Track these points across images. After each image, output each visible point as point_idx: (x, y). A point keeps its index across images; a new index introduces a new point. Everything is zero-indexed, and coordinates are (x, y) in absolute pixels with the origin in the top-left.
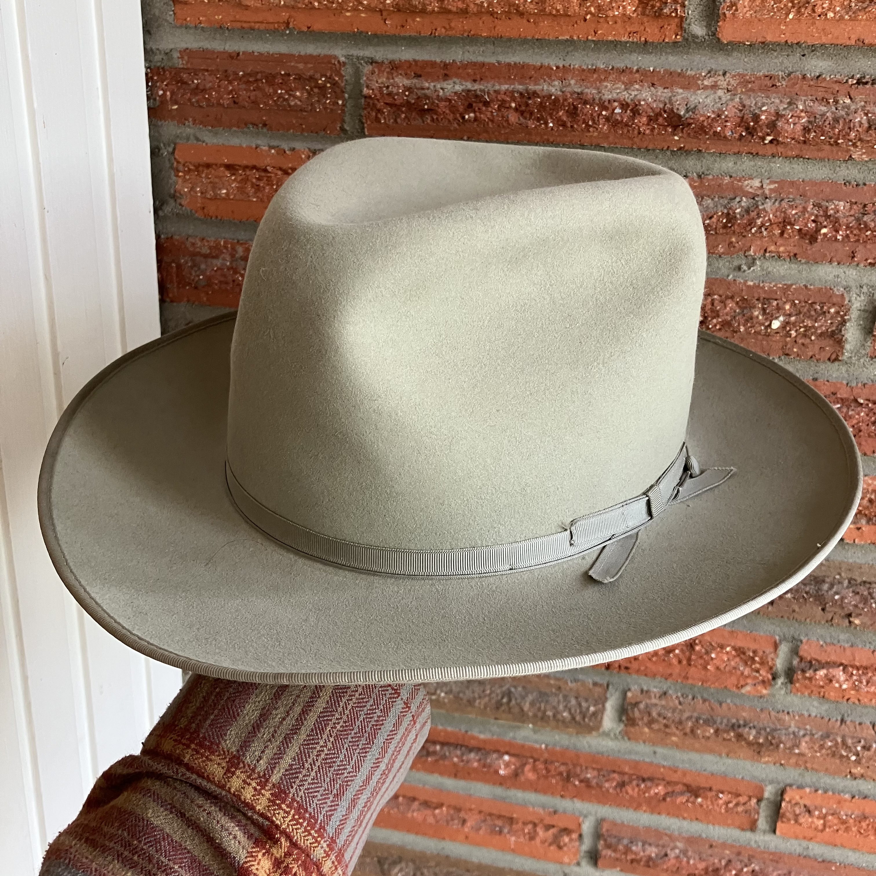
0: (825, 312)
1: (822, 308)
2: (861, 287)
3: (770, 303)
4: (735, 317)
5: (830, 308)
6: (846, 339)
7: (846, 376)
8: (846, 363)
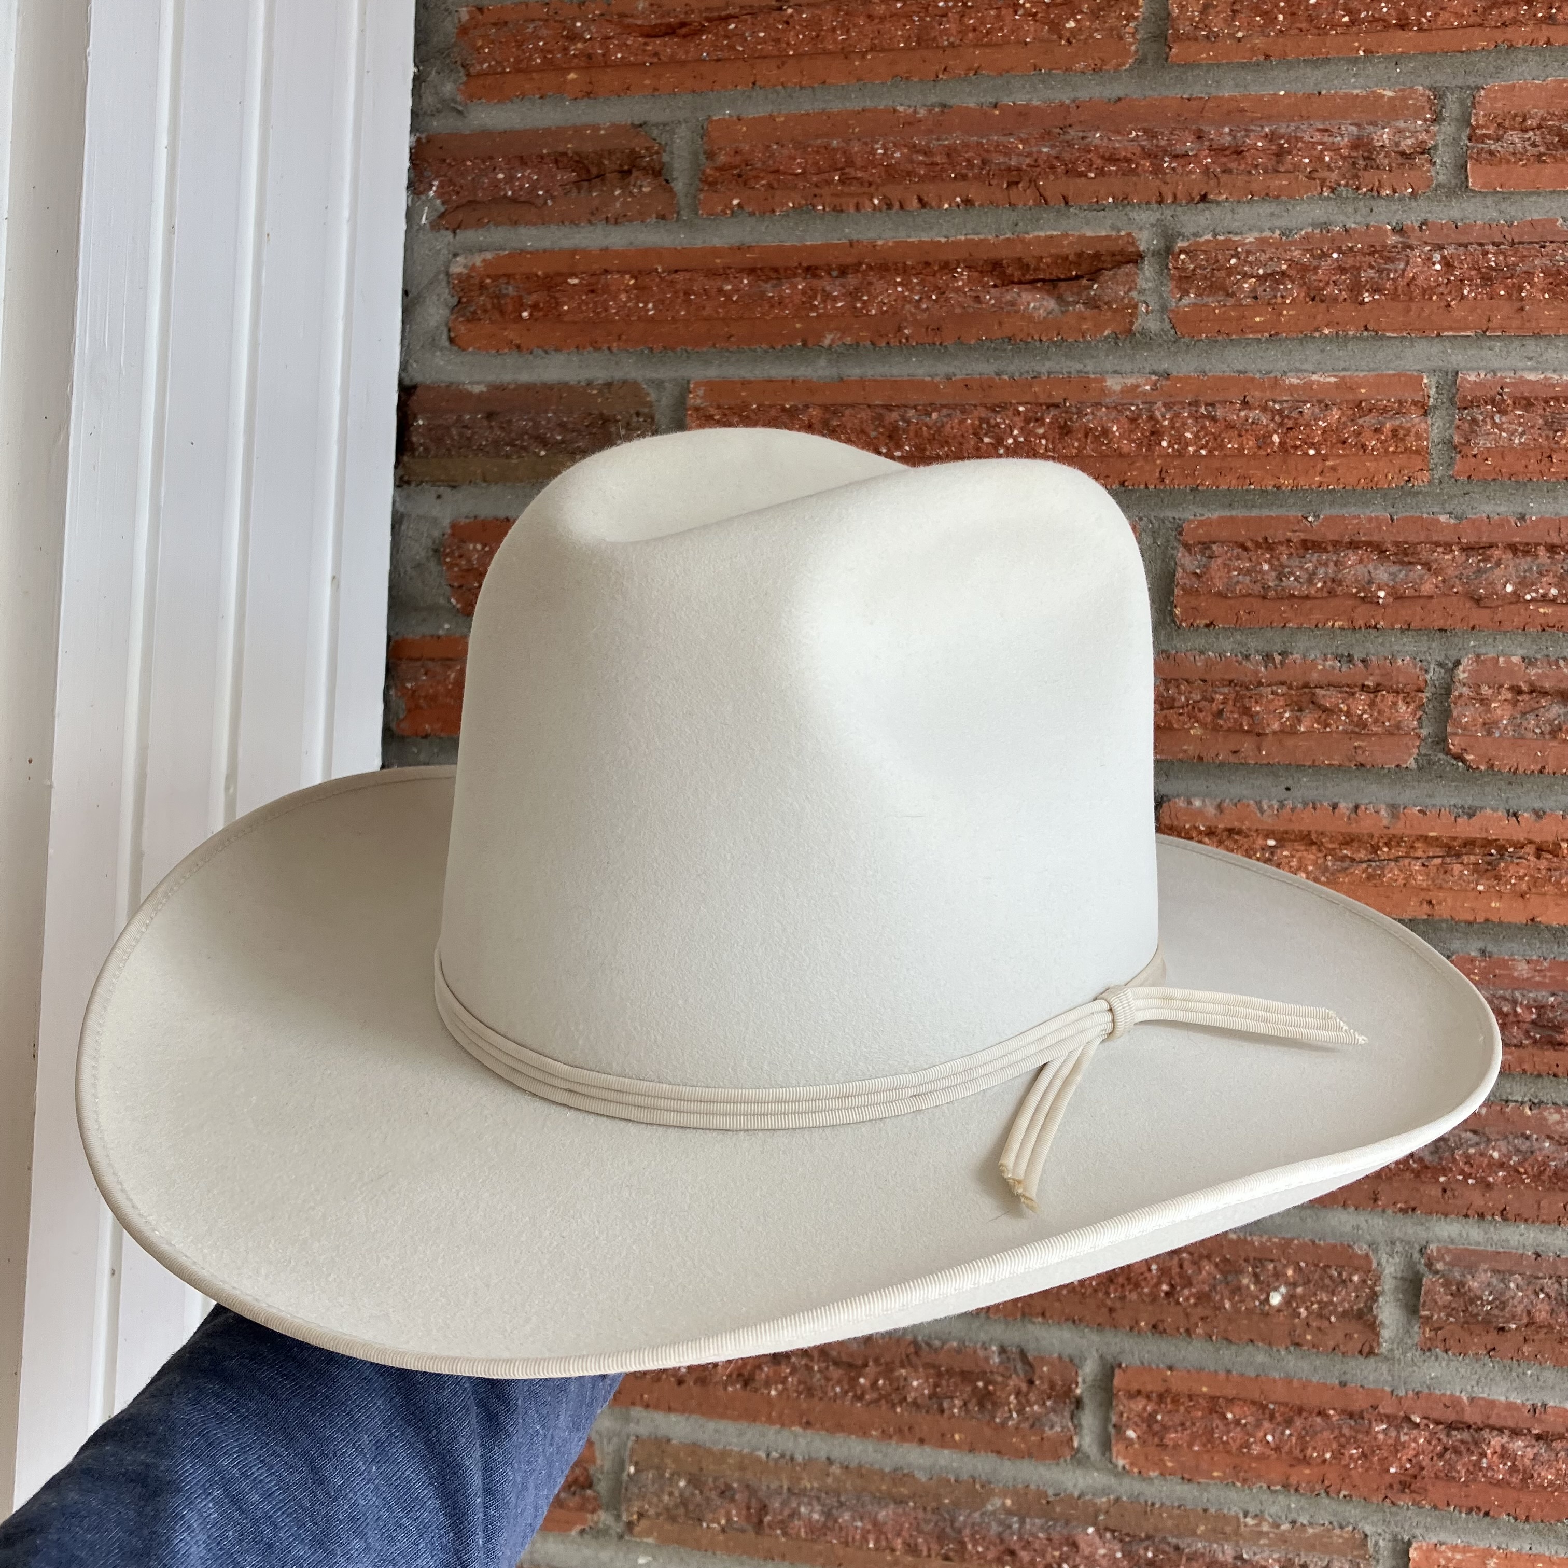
0: (1344, 1281)
1: (1340, 1274)
2: (1393, 1243)
3: (1263, 1266)
4: (1214, 1287)
5: (1351, 1275)
6: (1381, 1323)
7: (1390, 1378)
8: (1386, 1359)
